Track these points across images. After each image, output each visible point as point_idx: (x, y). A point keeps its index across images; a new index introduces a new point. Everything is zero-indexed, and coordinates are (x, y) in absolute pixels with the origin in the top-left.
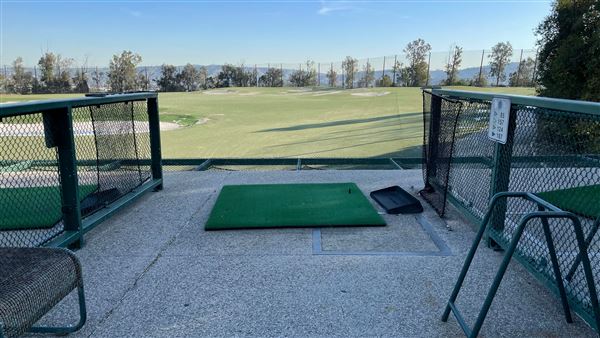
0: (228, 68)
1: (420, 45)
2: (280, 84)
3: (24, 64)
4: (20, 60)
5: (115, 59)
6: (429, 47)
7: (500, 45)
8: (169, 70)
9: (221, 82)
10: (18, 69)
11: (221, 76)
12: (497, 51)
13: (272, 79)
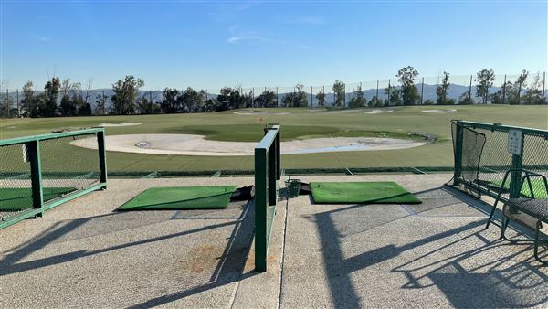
0: (227, 91)
1: (408, 71)
2: (275, 105)
3: (33, 89)
4: (30, 84)
5: (119, 83)
6: (416, 73)
7: (483, 72)
8: (171, 92)
9: (219, 104)
10: (28, 93)
11: (220, 98)
12: (481, 76)
13: (267, 100)
